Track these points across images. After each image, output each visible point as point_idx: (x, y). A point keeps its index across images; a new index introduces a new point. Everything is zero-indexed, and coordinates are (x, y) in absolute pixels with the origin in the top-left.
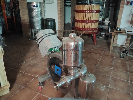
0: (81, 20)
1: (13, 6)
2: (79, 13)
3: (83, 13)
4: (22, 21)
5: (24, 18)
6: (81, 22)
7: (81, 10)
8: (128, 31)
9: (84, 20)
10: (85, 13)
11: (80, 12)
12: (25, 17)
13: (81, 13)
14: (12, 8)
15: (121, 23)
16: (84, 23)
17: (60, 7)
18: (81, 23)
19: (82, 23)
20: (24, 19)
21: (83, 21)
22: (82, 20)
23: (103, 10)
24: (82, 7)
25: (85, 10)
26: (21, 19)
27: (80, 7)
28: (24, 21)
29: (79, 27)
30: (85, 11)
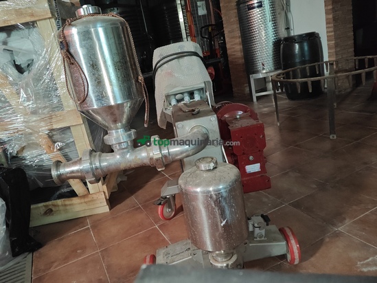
1: (213, 23)
4: (230, 58)
5: (234, 48)
12: (235, 44)
14: (210, 29)
20: (234, 52)
28: (234, 55)
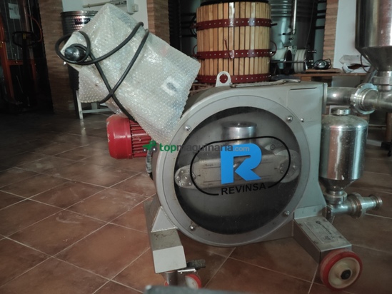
0: (211, 50)
2: (206, 31)
3: (216, 29)
4: (50, 71)
6: (214, 58)
7: (211, 19)
8: (349, 67)
9: (221, 49)
10: (220, 29)
11: (208, 27)
13: (211, 30)
14: (24, 36)
15: (333, 50)
16: (220, 60)
17: (154, 22)
18: (211, 60)
19: (216, 60)
21: (218, 52)
22: (216, 50)
23: (292, 30)
24: (213, 12)
25: (220, 18)
26: (49, 64)
27: (207, 12)
29: (207, 74)
30: (221, 21)
